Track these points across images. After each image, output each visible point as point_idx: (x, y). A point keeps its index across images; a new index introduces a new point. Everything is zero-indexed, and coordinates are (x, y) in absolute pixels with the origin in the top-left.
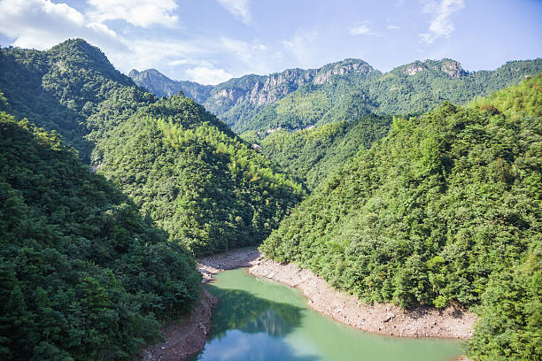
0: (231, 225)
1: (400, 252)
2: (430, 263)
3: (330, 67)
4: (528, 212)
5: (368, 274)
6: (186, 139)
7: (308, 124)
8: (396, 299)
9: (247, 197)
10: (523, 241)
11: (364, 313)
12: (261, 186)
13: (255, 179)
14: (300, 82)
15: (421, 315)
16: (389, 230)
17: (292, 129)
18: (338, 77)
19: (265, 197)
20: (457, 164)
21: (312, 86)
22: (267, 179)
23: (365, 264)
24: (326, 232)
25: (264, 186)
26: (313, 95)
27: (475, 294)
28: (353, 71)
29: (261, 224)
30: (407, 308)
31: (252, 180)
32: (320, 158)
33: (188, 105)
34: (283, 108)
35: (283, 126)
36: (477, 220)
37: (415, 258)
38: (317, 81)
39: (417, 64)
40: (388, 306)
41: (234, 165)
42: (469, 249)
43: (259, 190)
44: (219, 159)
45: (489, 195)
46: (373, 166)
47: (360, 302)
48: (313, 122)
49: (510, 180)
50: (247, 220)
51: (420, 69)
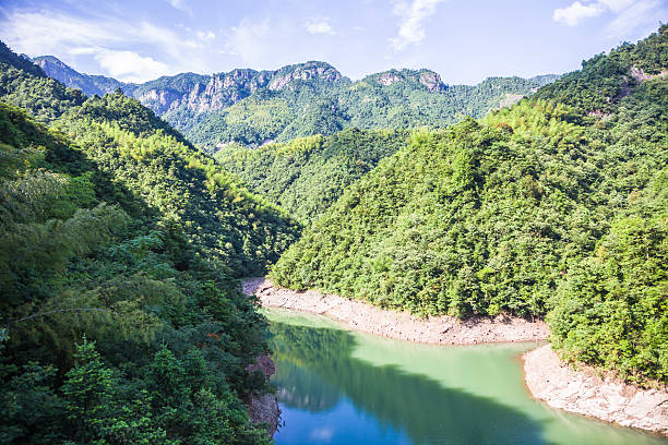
0: (222, 252)
1: (452, 264)
2: (481, 274)
3: (289, 69)
4: (558, 225)
5: (421, 289)
6: (151, 150)
7: (266, 138)
8: (452, 311)
9: (231, 221)
10: (556, 251)
11: (421, 326)
12: (246, 208)
13: (238, 199)
14: (252, 86)
15: (476, 324)
16: (435, 245)
17: (248, 143)
18: (300, 83)
19: (251, 221)
20: (489, 180)
21: (270, 91)
22: (251, 201)
23: (416, 280)
24: (349, 253)
25: (248, 209)
26: (271, 103)
27: (523, 301)
28: (317, 76)
29: (253, 252)
30: (462, 319)
31: (234, 201)
32: (294, 178)
33: (134, 108)
34: (234, 116)
35: (237, 140)
36: (516, 233)
37: (466, 269)
38: (273, 86)
39: (393, 73)
40: (444, 318)
41: (213, 184)
42: (512, 260)
43: (243, 212)
44: (192, 175)
45: (522, 209)
46: (395, 183)
47: (414, 317)
48: (273, 136)
49: (538, 196)
50: (238, 247)
51: (396, 79)
